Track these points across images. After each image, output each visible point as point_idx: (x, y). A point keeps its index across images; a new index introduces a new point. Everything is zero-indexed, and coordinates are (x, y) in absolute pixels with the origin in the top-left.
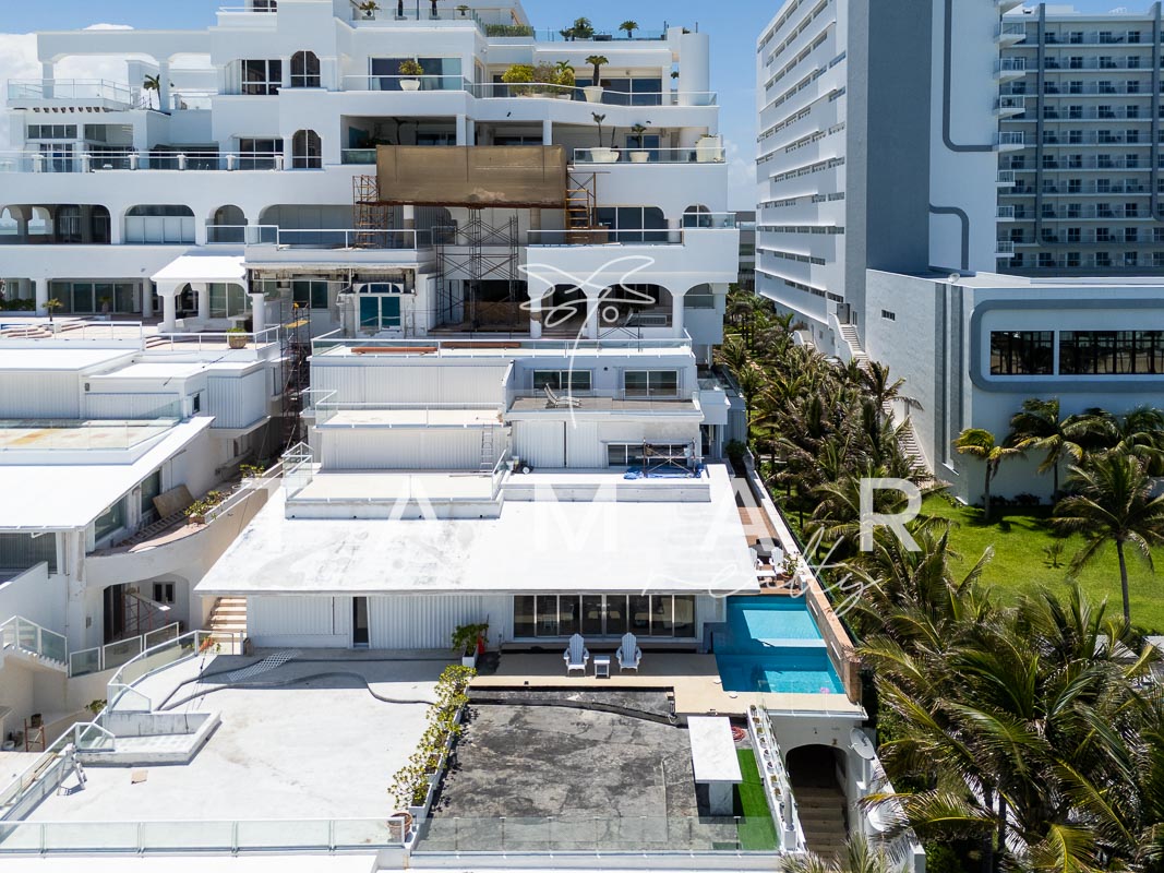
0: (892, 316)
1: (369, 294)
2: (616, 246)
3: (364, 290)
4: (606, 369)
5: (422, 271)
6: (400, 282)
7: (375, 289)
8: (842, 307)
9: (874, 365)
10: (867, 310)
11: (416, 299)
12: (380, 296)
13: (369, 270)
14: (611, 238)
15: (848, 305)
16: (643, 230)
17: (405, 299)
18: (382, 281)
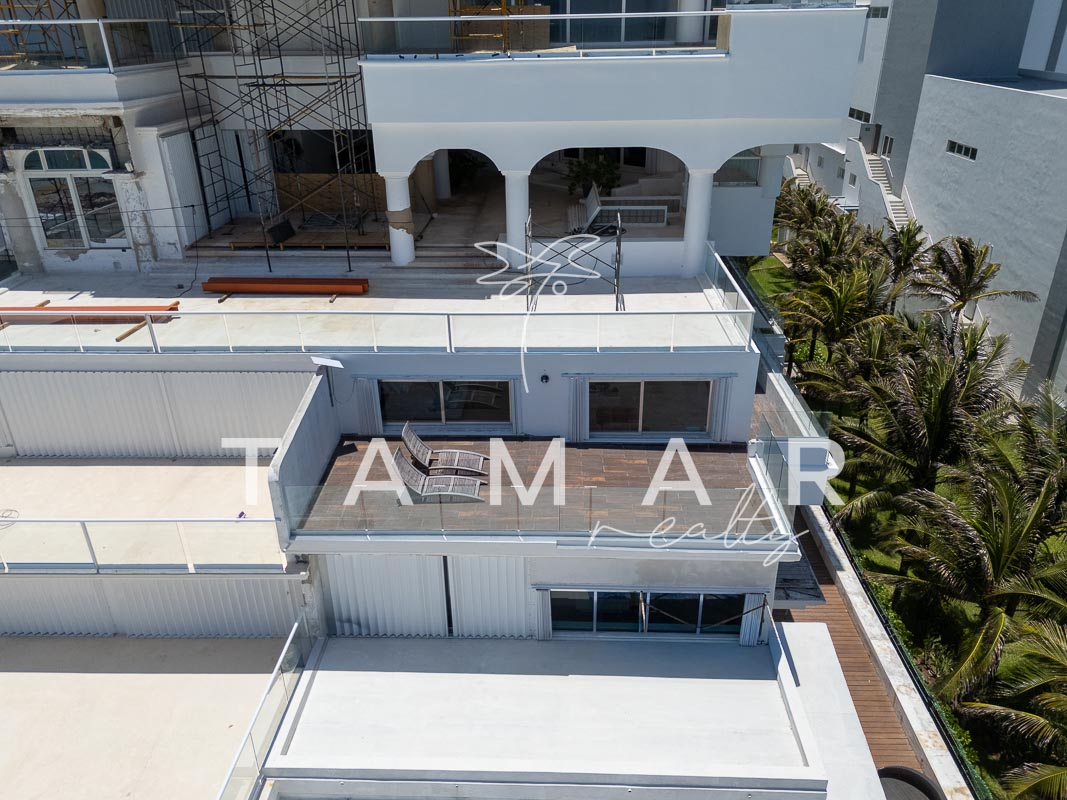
0: (972, 153)
1: (45, 173)
2: (568, 57)
3: (32, 163)
4: (545, 378)
5: (145, 121)
6: (101, 146)
7: (55, 161)
8: (868, 129)
9: (961, 243)
10: (914, 138)
11: (145, 181)
12: (68, 175)
13: (31, 119)
14: (556, 35)
15: (878, 127)
16: (623, 15)
17: (122, 183)
18: (69, 142)
